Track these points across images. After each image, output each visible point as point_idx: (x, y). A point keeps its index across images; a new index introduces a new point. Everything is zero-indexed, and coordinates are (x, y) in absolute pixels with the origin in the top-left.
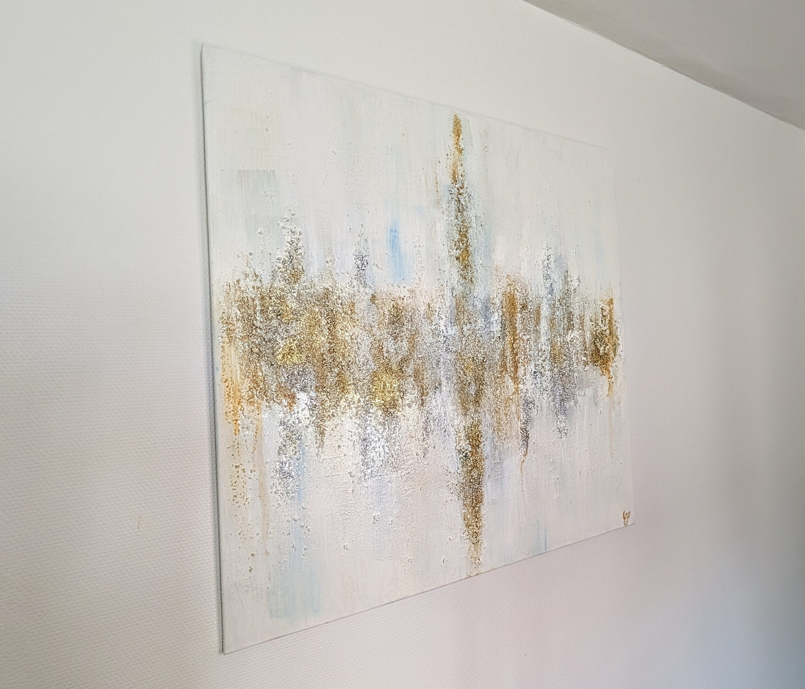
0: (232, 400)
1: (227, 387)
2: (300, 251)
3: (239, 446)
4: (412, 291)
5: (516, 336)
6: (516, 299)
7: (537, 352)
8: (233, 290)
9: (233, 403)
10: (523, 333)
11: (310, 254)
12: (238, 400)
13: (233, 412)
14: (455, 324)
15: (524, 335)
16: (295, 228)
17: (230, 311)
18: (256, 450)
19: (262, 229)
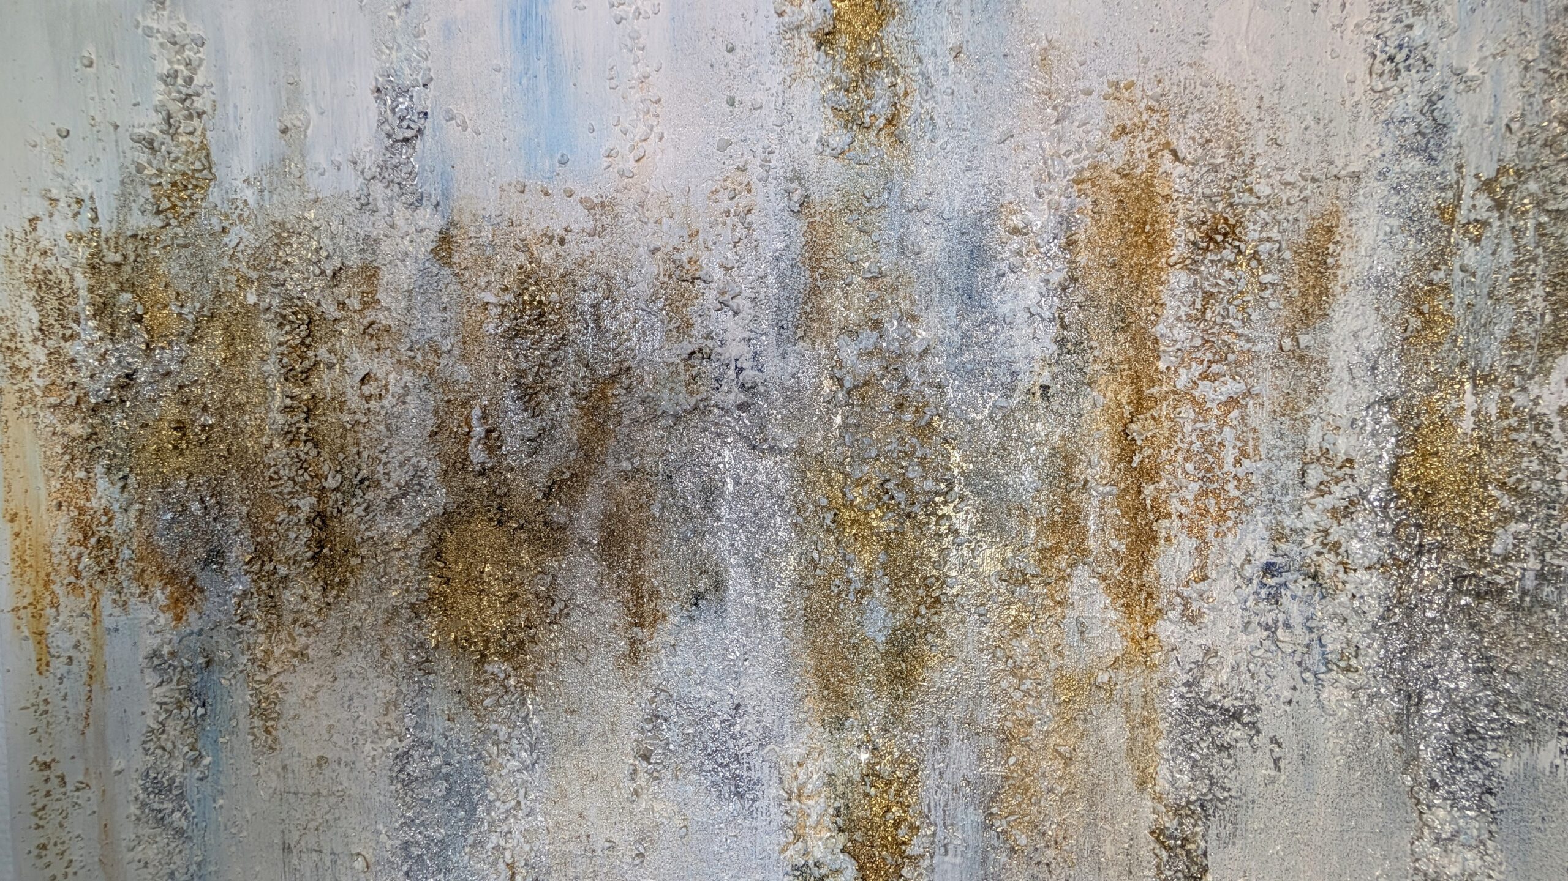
0: (30, 574)
1: (17, 535)
2: (198, 104)
3: (49, 707)
4: (602, 206)
5: (1152, 382)
6: (1167, 198)
7: (1295, 466)
8: (21, 251)
9: (33, 582)
10: (1197, 370)
11: (230, 109)
12: (42, 574)
13: (31, 609)
14: (800, 332)
15: (1205, 377)
16: (183, 26)
17: (18, 313)
18: (91, 727)
19: (92, 50)
